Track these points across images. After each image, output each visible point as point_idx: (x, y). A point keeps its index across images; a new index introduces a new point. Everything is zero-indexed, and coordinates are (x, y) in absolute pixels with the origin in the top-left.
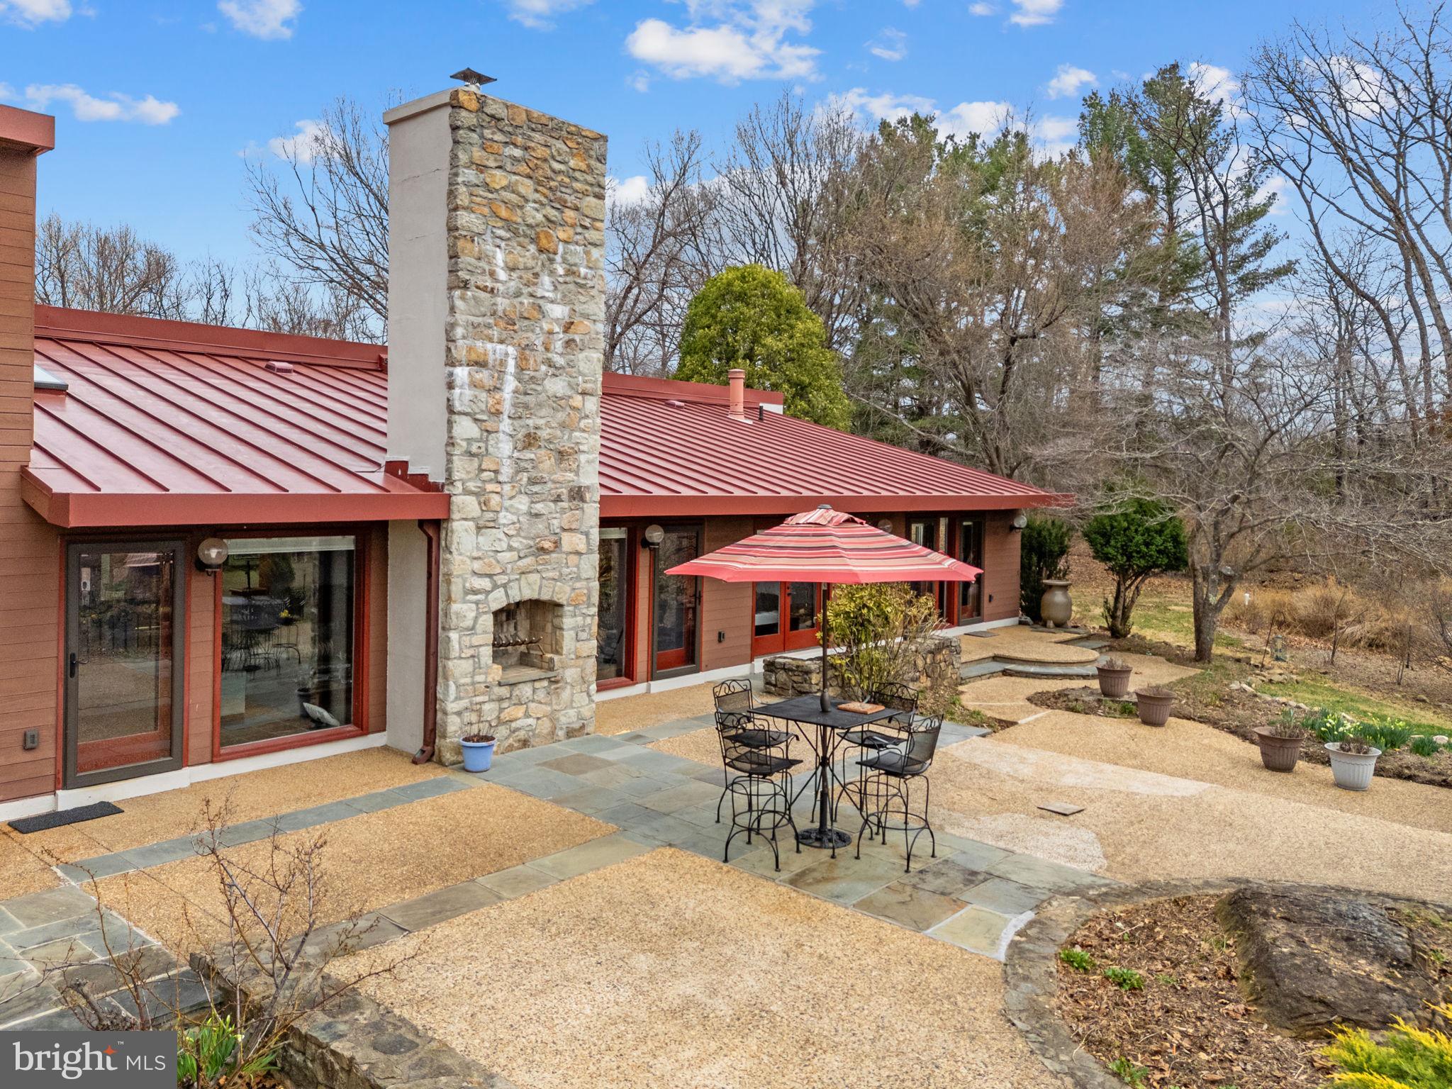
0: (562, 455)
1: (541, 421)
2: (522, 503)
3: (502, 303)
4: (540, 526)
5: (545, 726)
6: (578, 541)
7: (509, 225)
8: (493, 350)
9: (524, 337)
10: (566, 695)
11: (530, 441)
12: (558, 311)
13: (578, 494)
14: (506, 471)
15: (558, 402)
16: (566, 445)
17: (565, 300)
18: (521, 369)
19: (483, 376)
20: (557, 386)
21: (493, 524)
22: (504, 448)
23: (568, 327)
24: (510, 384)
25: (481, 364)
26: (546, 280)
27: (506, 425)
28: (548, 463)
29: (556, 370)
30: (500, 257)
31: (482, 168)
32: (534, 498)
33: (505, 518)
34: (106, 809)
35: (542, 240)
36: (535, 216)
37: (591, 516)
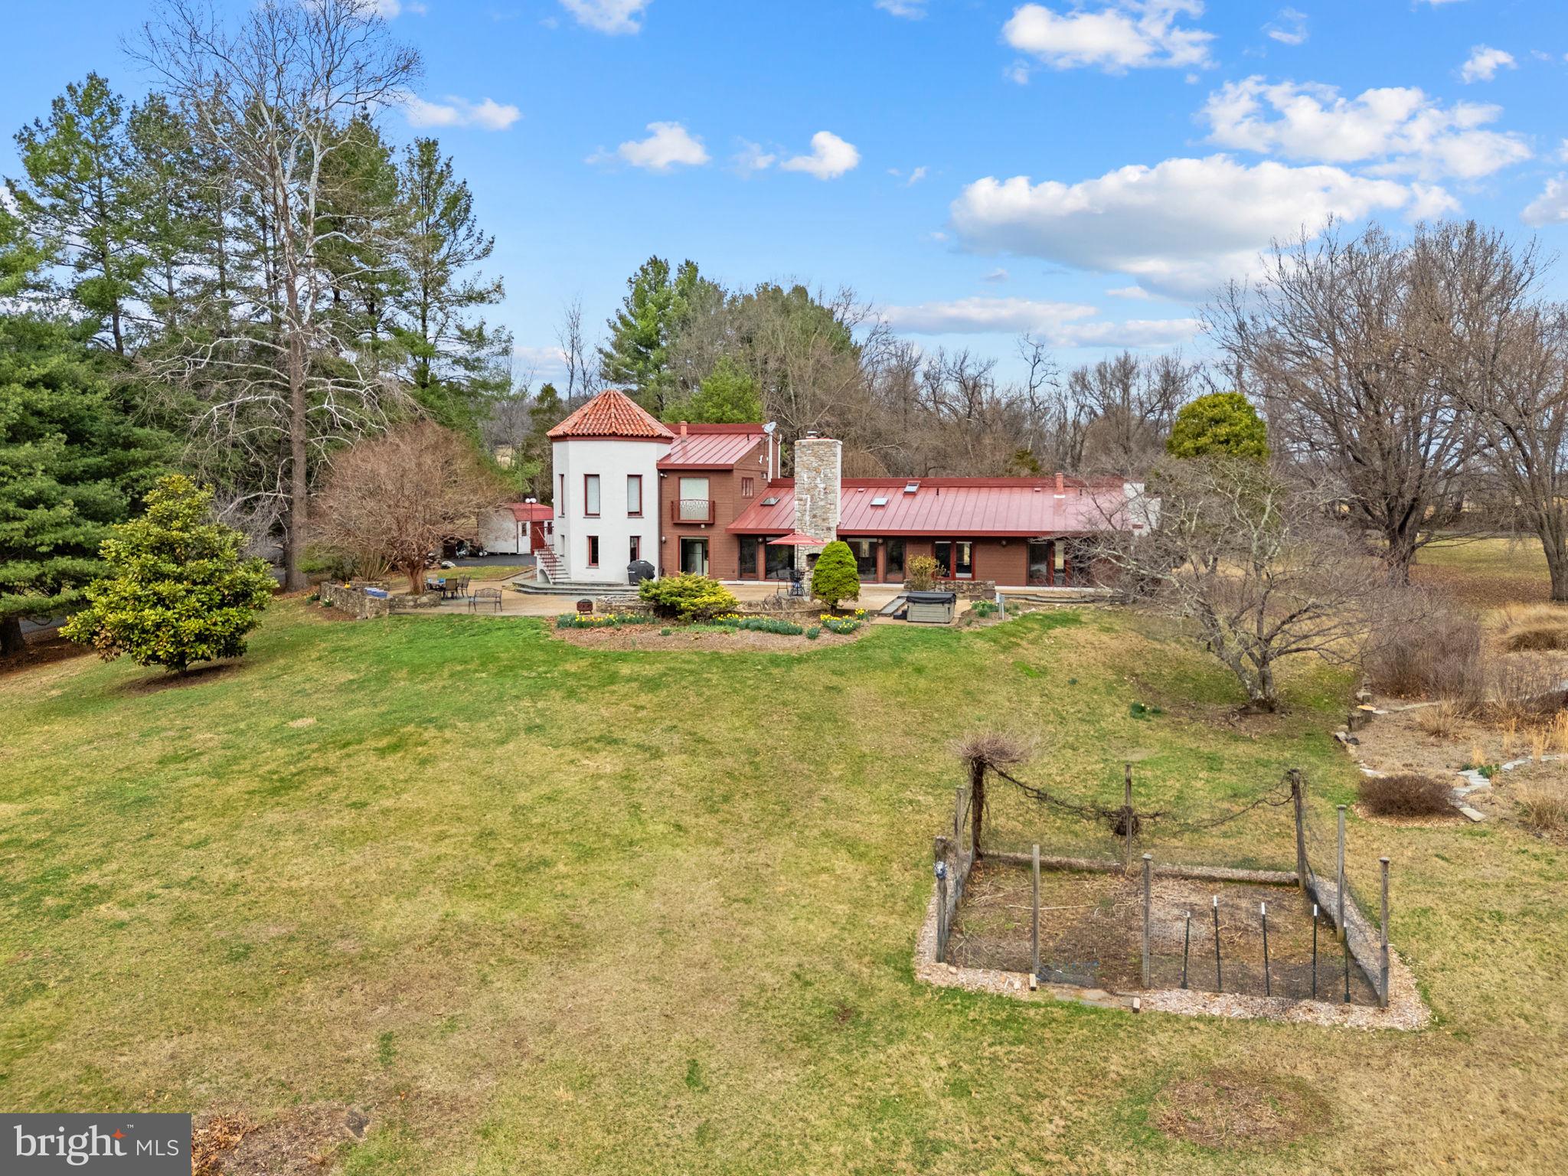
0: (824, 520)
1: (818, 512)
2: (813, 530)
3: (806, 486)
4: (818, 536)
6: (830, 540)
7: (807, 469)
8: (804, 496)
9: (812, 493)
11: (815, 516)
12: (823, 486)
13: (829, 529)
14: (808, 523)
15: (823, 507)
16: (825, 517)
17: (824, 483)
18: (811, 500)
19: (801, 502)
20: (822, 503)
22: (807, 518)
23: (825, 489)
24: (809, 503)
25: (801, 500)
27: (807, 513)
28: (820, 522)
30: (805, 476)
32: (816, 530)
35: (817, 471)
36: (815, 465)
37: (833, 534)
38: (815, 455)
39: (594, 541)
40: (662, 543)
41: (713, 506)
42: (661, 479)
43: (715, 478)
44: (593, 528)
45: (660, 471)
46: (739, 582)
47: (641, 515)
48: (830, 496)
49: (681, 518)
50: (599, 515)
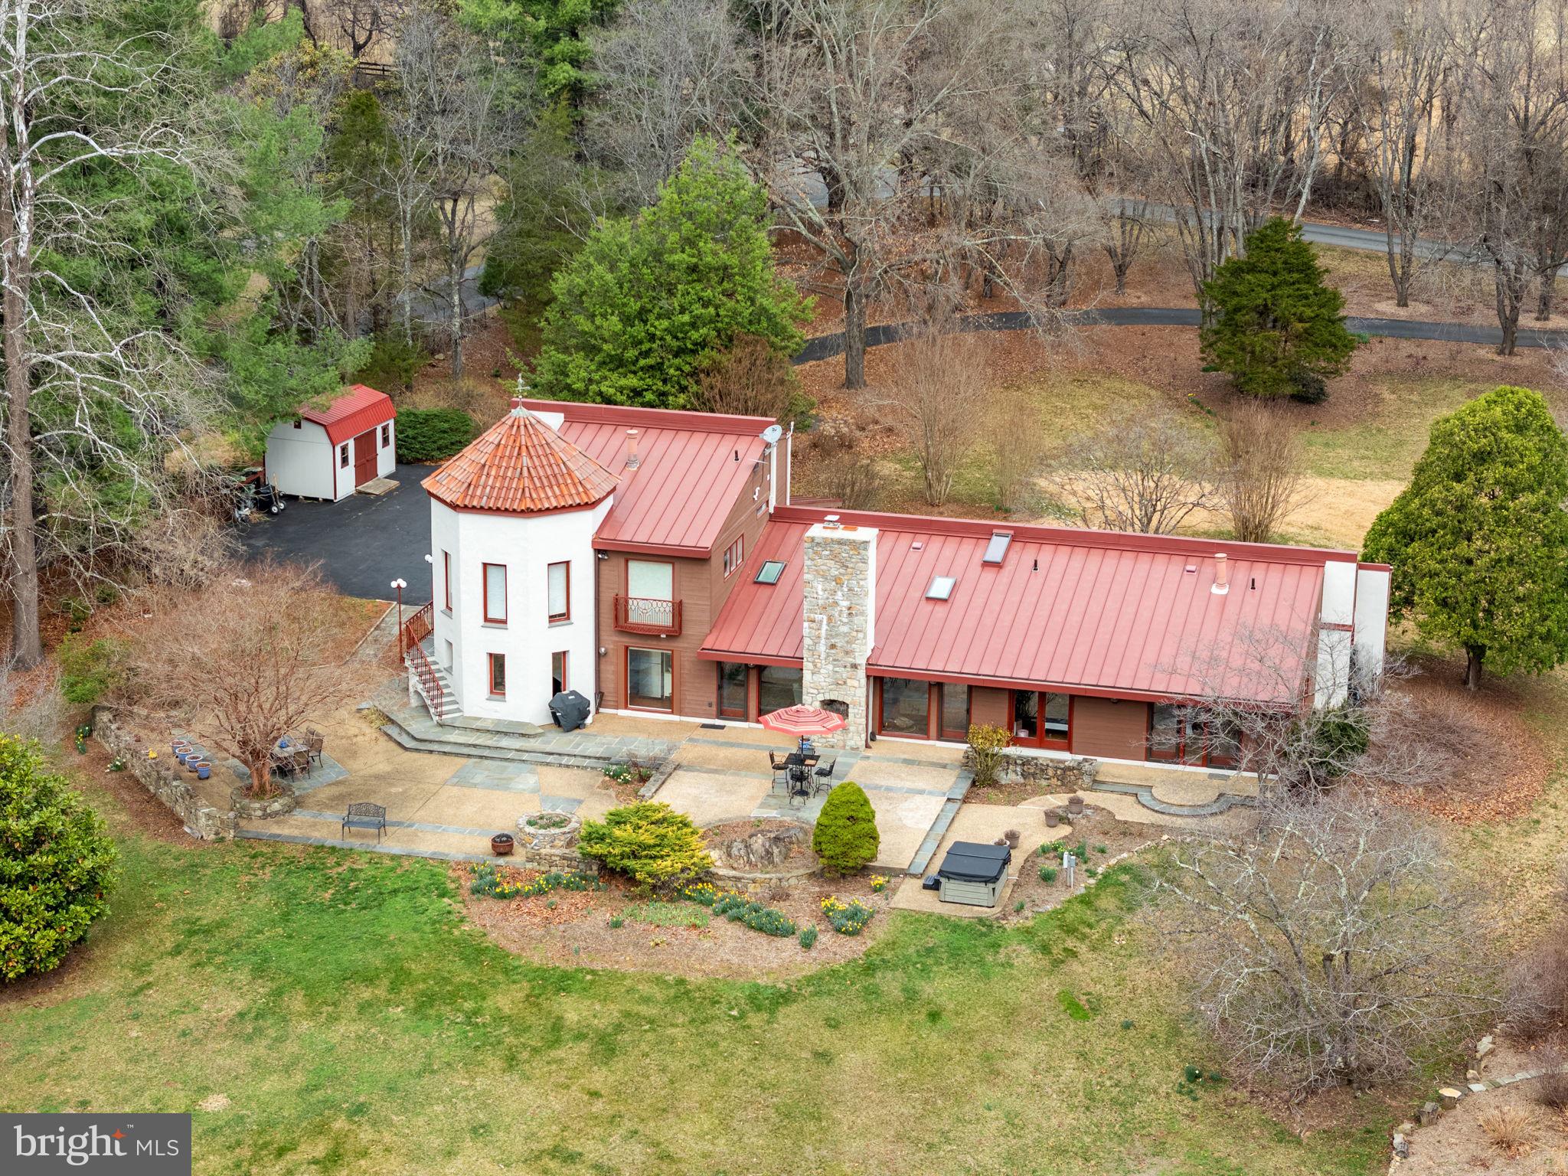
0: (847, 653)
1: (840, 642)
2: (830, 667)
3: (821, 602)
4: (838, 675)
5: (841, 743)
6: (856, 684)
7: (822, 577)
8: (818, 617)
9: (830, 612)
10: (850, 735)
11: (833, 646)
12: (846, 603)
13: (855, 666)
14: (823, 656)
15: (845, 634)
16: (849, 648)
17: (847, 600)
18: (828, 623)
19: (813, 625)
20: (845, 629)
21: (820, 673)
22: (823, 648)
23: (849, 608)
24: (824, 627)
25: (813, 621)
26: (839, 593)
27: (823, 641)
28: (841, 655)
29: (845, 624)
30: (820, 587)
32: (835, 666)
33: (823, 671)
34: (722, 727)
35: (838, 581)
37: (861, 674)
38: (834, 557)
39: (497, 663)
40: (599, 656)
41: (678, 609)
42: (598, 562)
43: (682, 567)
44: (497, 641)
45: (598, 551)
46: (718, 722)
47: (568, 618)
48: (856, 620)
49: (631, 620)
50: (505, 622)
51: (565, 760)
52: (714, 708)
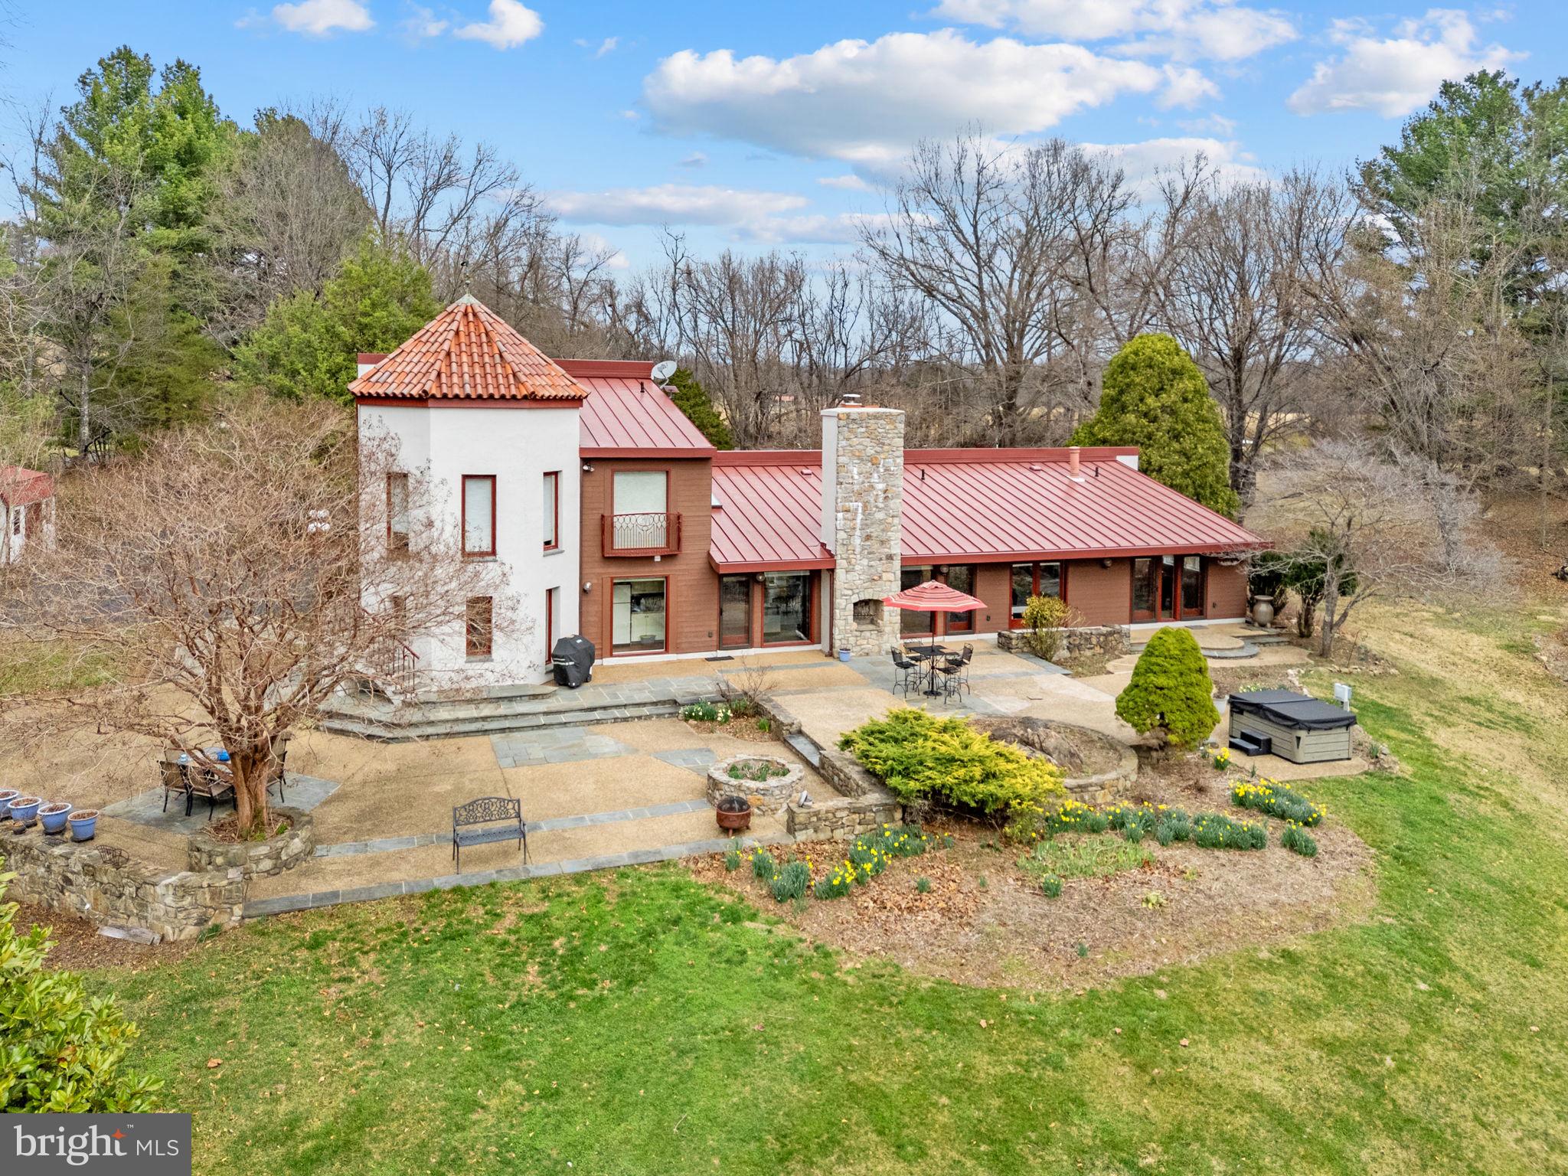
0: (882, 542)
1: (874, 531)
2: (865, 562)
3: (856, 487)
4: (873, 570)
5: (876, 649)
6: (891, 576)
7: (859, 458)
8: (852, 505)
9: (865, 499)
10: (885, 637)
11: (868, 537)
12: (881, 486)
13: (890, 557)
14: (858, 550)
15: (881, 522)
16: (884, 538)
17: (884, 481)
18: (864, 511)
19: (848, 515)
20: (880, 515)
21: (853, 570)
22: (857, 541)
23: (885, 491)
24: (860, 516)
25: (848, 511)
26: (875, 475)
27: (858, 533)
28: (876, 546)
29: (880, 510)
30: (855, 470)
31: (848, 439)
32: (870, 560)
33: (857, 568)
34: (730, 658)
35: (875, 463)
36: (870, 451)
37: (897, 565)
38: (870, 435)
39: (481, 607)
40: (583, 594)
41: (674, 526)
42: (584, 473)
43: (675, 473)
44: (481, 580)
45: (585, 461)
46: (721, 654)
47: (556, 546)
48: (892, 503)
49: (616, 547)
50: (494, 552)
51: (617, 713)
52: (715, 638)
